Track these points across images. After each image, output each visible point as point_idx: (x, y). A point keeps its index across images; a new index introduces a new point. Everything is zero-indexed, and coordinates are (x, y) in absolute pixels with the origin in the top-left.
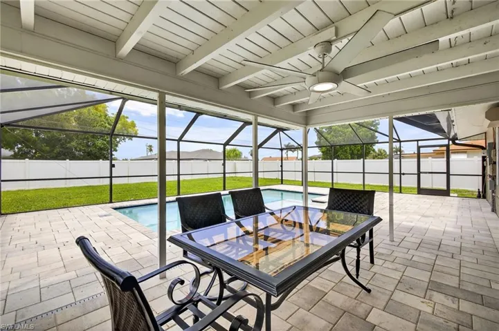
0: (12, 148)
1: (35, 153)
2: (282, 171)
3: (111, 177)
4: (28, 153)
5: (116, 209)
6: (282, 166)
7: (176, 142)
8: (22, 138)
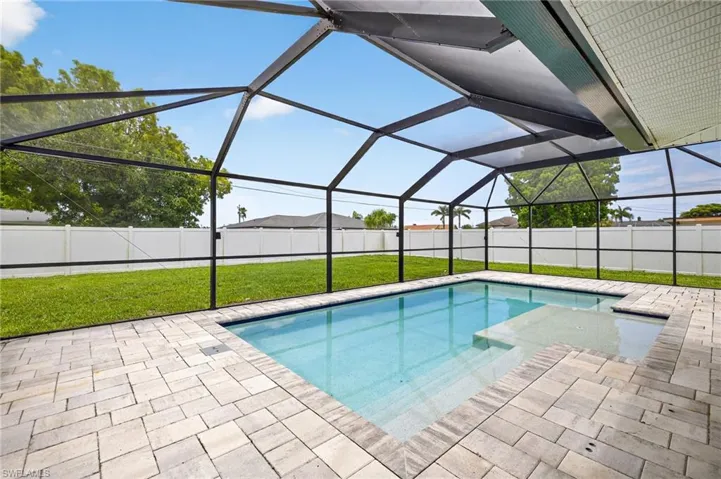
0: (49, 210)
1: (84, 217)
2: (486, 247)
3: (213, 258)
4: (72, 217)
5: (225, 324)
6: (486, 238)
7: (325, 192)
8: (64, 193)
